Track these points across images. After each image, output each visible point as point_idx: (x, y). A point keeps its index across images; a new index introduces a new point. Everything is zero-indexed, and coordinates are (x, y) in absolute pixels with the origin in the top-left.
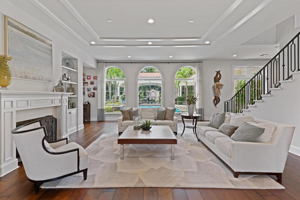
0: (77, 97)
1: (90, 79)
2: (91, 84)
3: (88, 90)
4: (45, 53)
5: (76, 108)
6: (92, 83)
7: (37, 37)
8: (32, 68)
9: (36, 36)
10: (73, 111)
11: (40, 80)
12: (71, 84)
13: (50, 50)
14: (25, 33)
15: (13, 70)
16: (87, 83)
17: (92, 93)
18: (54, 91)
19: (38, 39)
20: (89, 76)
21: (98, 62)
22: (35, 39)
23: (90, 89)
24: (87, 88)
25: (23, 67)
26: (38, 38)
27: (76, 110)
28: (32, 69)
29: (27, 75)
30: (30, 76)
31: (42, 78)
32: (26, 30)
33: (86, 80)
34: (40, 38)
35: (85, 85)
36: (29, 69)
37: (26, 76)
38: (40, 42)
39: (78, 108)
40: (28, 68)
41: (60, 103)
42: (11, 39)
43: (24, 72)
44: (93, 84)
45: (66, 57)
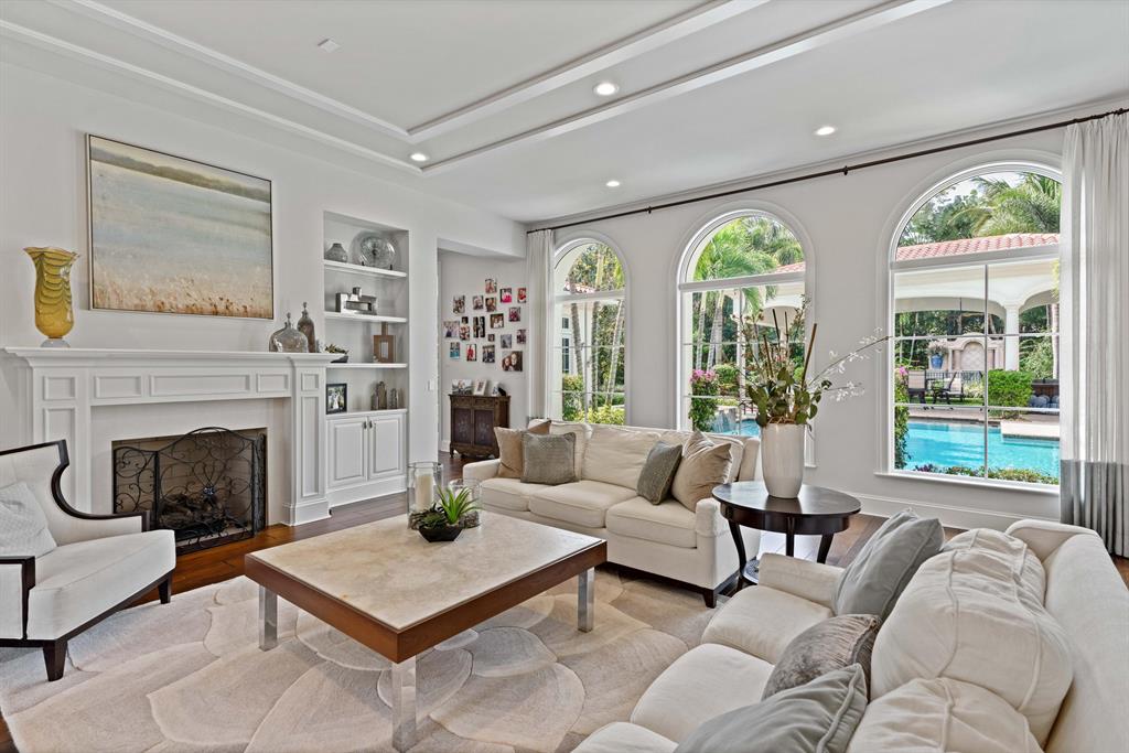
0: (406, 370)
1: (508, 300)
2: (511, 320)
3: (504, 342)
4: (239, 224)
5: (404, 410)
6: (515, 317)
7: (204, 179)
8: (185, 279)
9: (199, 177)
10: (389, 419)
11: (216, 313)
12: (384, 324)
13: (263, 214)
14: (154, 173)
15: (110, 290)
16: (502, 315)
17: (514, 356)
18: (275, 349)
19: (211, 184)
20: (505, 290)
21: (530, 228)
22: (197, 184)
23: (510, 338)
24: (502, 337)
25: (147, 276)
26: (208, 180)
27: (401, 416)
28: (183, 281)
29: (163, 299)
30: (174, 302)
31: (227, 308)
32: (158, 162)
33: (498, 308)
34: (218, 181)
35: (496, 325)
36: (173, 280)
37: (159, 303)
38: (218, 192)
39: (408, 408)
40: (168, 281)
41: (286, 386)
42: (104, 198)
43: (151, 290)
44: (518, 320)
45: (371, 231)
